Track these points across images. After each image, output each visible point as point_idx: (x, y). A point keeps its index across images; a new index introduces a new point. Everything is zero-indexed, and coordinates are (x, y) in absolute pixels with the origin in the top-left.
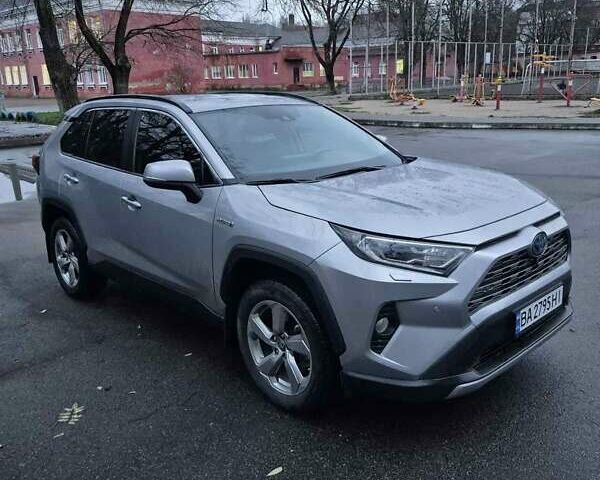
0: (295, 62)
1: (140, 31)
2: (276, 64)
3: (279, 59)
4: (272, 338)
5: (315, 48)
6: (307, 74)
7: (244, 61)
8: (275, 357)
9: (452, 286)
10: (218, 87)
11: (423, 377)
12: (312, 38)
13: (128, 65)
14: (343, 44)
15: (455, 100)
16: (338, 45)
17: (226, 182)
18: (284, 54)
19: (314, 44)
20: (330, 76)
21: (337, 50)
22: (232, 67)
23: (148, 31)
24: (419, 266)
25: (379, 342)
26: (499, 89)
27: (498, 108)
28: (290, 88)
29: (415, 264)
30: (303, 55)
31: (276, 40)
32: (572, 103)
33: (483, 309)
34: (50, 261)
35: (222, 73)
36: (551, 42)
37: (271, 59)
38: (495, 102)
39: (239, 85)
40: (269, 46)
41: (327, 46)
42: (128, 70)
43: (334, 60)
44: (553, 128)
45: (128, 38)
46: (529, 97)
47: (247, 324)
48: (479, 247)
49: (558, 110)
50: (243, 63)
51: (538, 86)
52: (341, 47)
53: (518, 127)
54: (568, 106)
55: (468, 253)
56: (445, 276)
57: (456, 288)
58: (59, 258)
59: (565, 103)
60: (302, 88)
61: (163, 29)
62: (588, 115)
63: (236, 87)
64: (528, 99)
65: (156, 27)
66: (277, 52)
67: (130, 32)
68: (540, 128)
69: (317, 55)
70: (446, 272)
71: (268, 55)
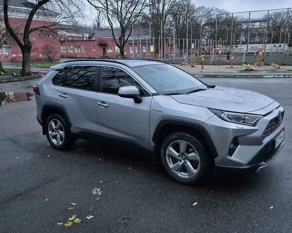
0: (103, 45)
1: (36, 29)
2: (94, 46)
3: (96, 44)
4: (179, 156)
5: (115, 39)
6: (109, 51)
7: (78, 44)
8: (180, 163)
9: (257, 130)
10: (65, 56)
11: (248, 164)
12: (113, 34)
13: (30, 45)
14: (128, 38)
15: (182, 65)
16: (126, 38)
17: (153, 95)
18: (98, 42)
19: (114, 37)
20: (122, 52)
21: (125, 40)
22: (72, 47)
23: (41, 29)
24: (244, 123)
25: (231, 152)
26: (203, 60)
27: (203, 68)
28: (102, 58)
29: (243, 122)
30: (108, 43)
31: (93, 35)
32: (234, 66)
33: (266, 139)
34: (44, 134)
35: (67, 50)
36: (218, 40)
37: (91, 44)
38: (201, 66)
39: (76, 56)
40: (90, 37)
41: (120, 39)
42: (31, 47)
43: (124, 45)
44: (230, 77)
45: (30, 32)
46: (214, 64)
47: (166, 151)
48: (264, 116)
49: (228, 69)
50: (77, 45)
51: (218, 58)
52: (127, 39)
53: (215, 76)
54: (232, 67)
55: (261, 118)
56: (254, 126)
57: (258, 131)
58: (50, 132)
59: (230, 66)
60: (107, 57)
61: (48, 28)
62: (242, 71)
63: (74, 56)
64: (213, 64)
65: (44, 27)
66: (95, 40)
67: (31, 30)
68: (225, 77)
69: (116, 42)
70: (254, 125)
71: (90, 42)
